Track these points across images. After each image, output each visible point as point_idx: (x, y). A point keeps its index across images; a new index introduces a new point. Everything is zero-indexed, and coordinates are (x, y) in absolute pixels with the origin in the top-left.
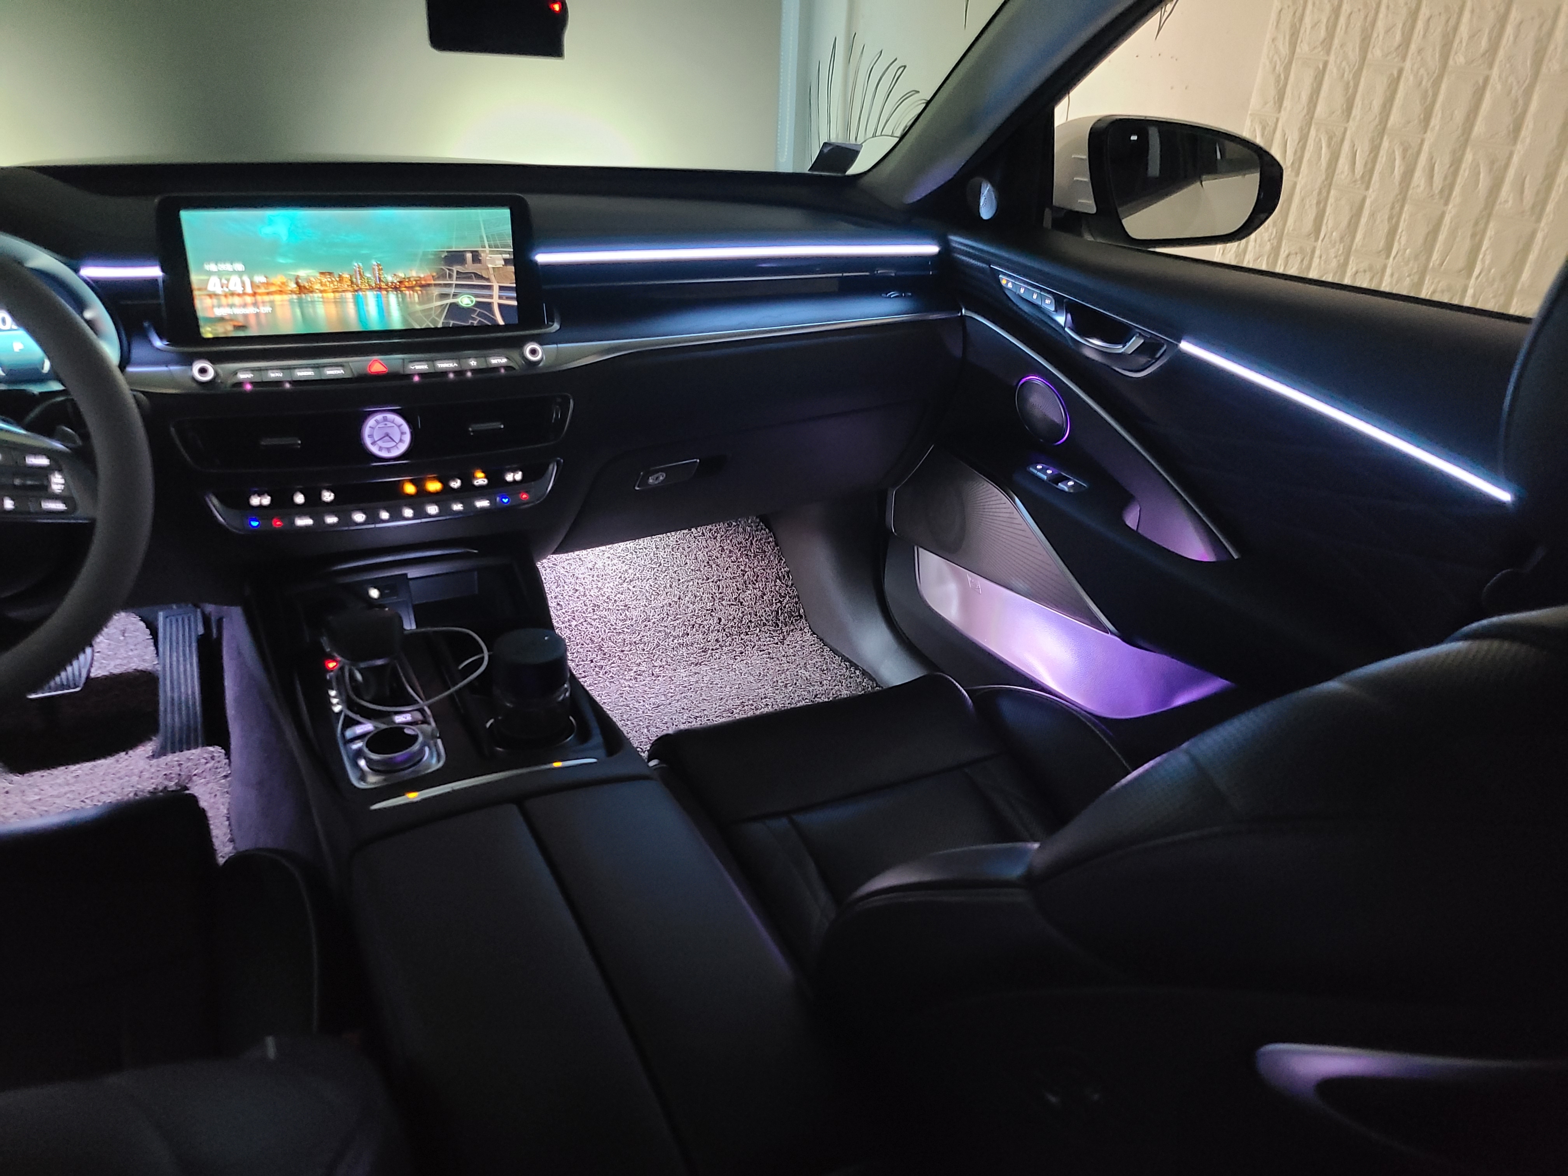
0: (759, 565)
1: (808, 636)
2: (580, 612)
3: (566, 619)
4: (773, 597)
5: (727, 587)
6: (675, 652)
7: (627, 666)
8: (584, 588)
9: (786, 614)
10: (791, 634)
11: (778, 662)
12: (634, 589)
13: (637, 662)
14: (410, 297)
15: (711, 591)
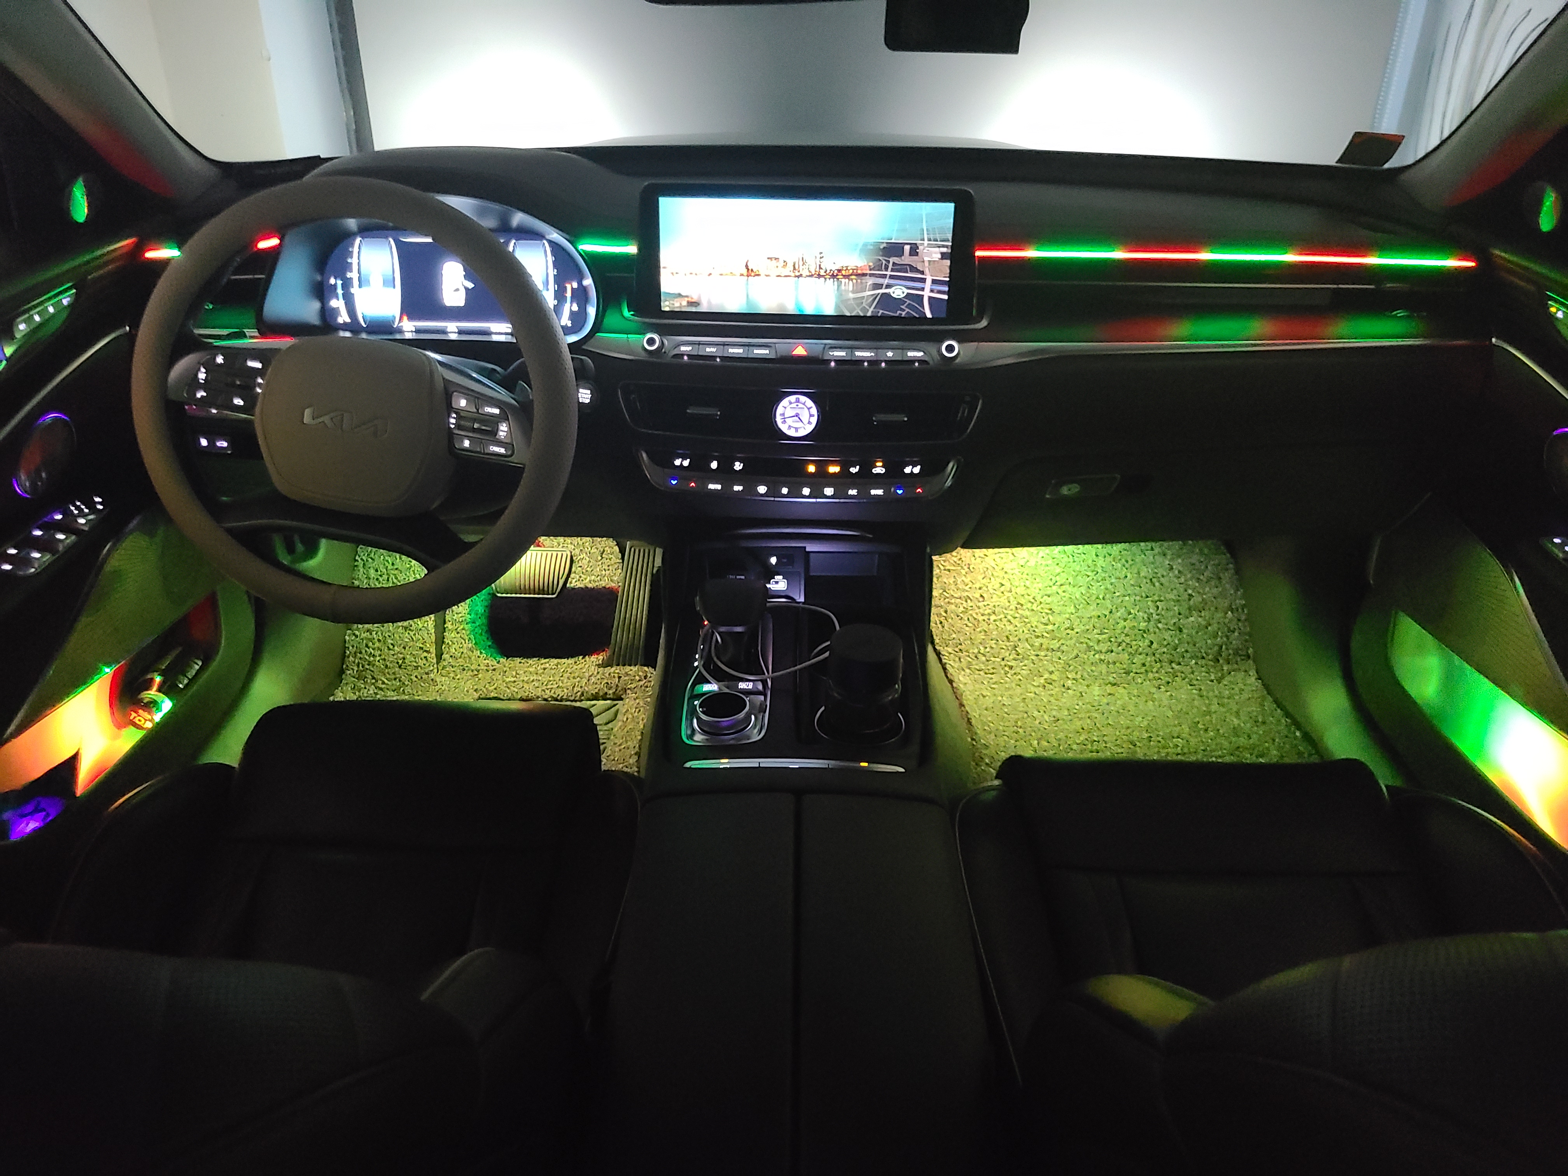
0: (1210, 591)
1: (1252, 679)
2: (1002, 608)
3: (986, 612)
4: (1219, 629)
5: (1167, 609)
6: (1094, 668)
7: (1039, 671)
8: (1011, 584)
9: (1231, 651)
10: (1232, 673)
11: (1207, 702)
12: (1064, 594)
13: (1051, 670)
14: (845, 285)
15: (1147, 611)
